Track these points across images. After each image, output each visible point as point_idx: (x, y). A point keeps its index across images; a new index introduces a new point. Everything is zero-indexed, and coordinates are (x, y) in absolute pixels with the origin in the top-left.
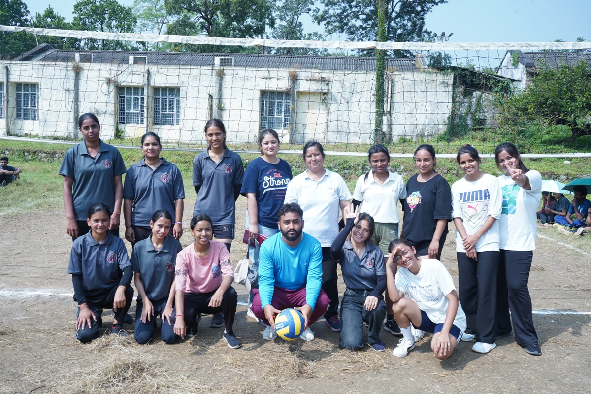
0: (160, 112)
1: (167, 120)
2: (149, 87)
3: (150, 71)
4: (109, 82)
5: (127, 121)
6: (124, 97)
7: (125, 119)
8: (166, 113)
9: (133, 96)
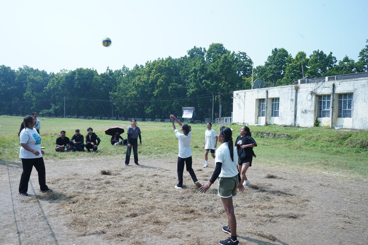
0: (342, 109)
1: (348, 114)
2: (334, 94)
3: (335, 84)
4: (312, 93)
5: (323, 115)
6: (322, 101)
7: (322, 115)
8: (346, 110)
9: (326, 101)
